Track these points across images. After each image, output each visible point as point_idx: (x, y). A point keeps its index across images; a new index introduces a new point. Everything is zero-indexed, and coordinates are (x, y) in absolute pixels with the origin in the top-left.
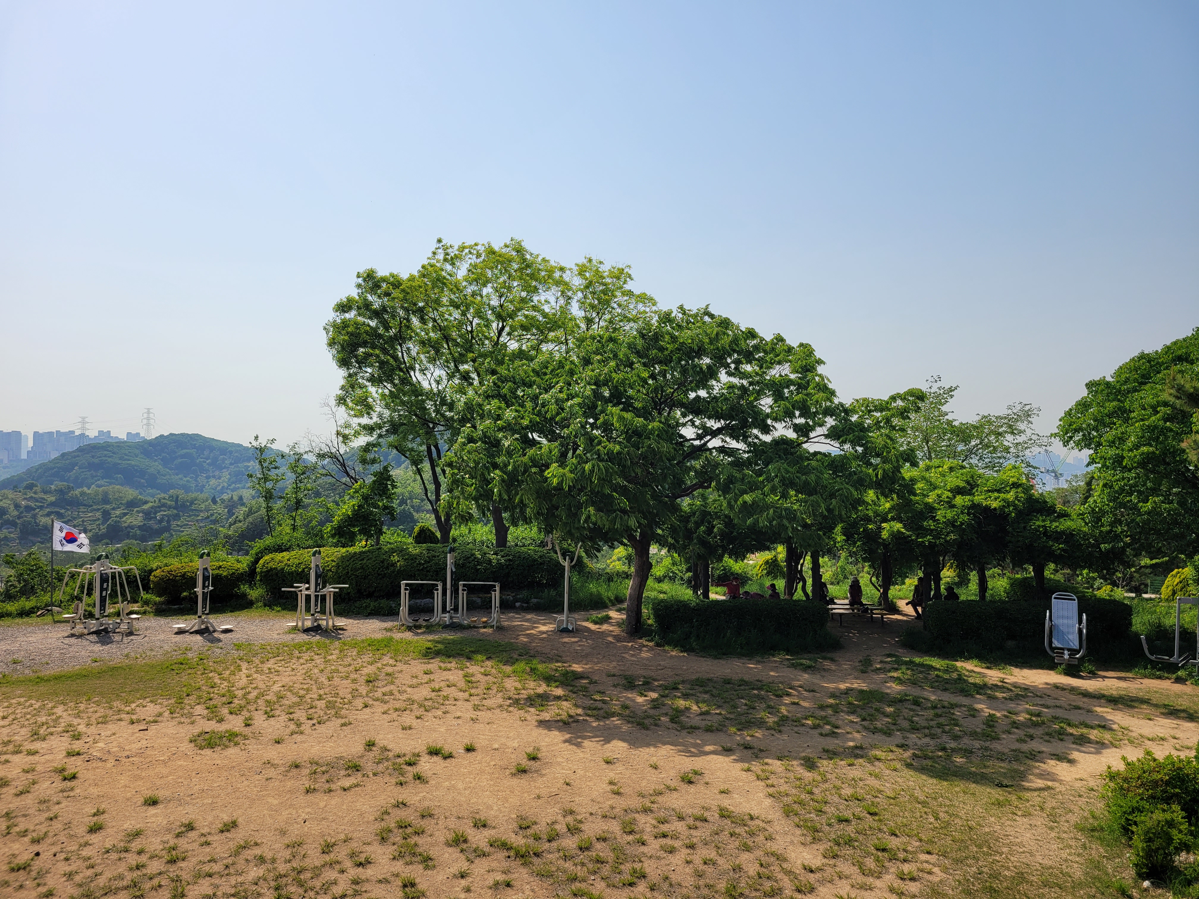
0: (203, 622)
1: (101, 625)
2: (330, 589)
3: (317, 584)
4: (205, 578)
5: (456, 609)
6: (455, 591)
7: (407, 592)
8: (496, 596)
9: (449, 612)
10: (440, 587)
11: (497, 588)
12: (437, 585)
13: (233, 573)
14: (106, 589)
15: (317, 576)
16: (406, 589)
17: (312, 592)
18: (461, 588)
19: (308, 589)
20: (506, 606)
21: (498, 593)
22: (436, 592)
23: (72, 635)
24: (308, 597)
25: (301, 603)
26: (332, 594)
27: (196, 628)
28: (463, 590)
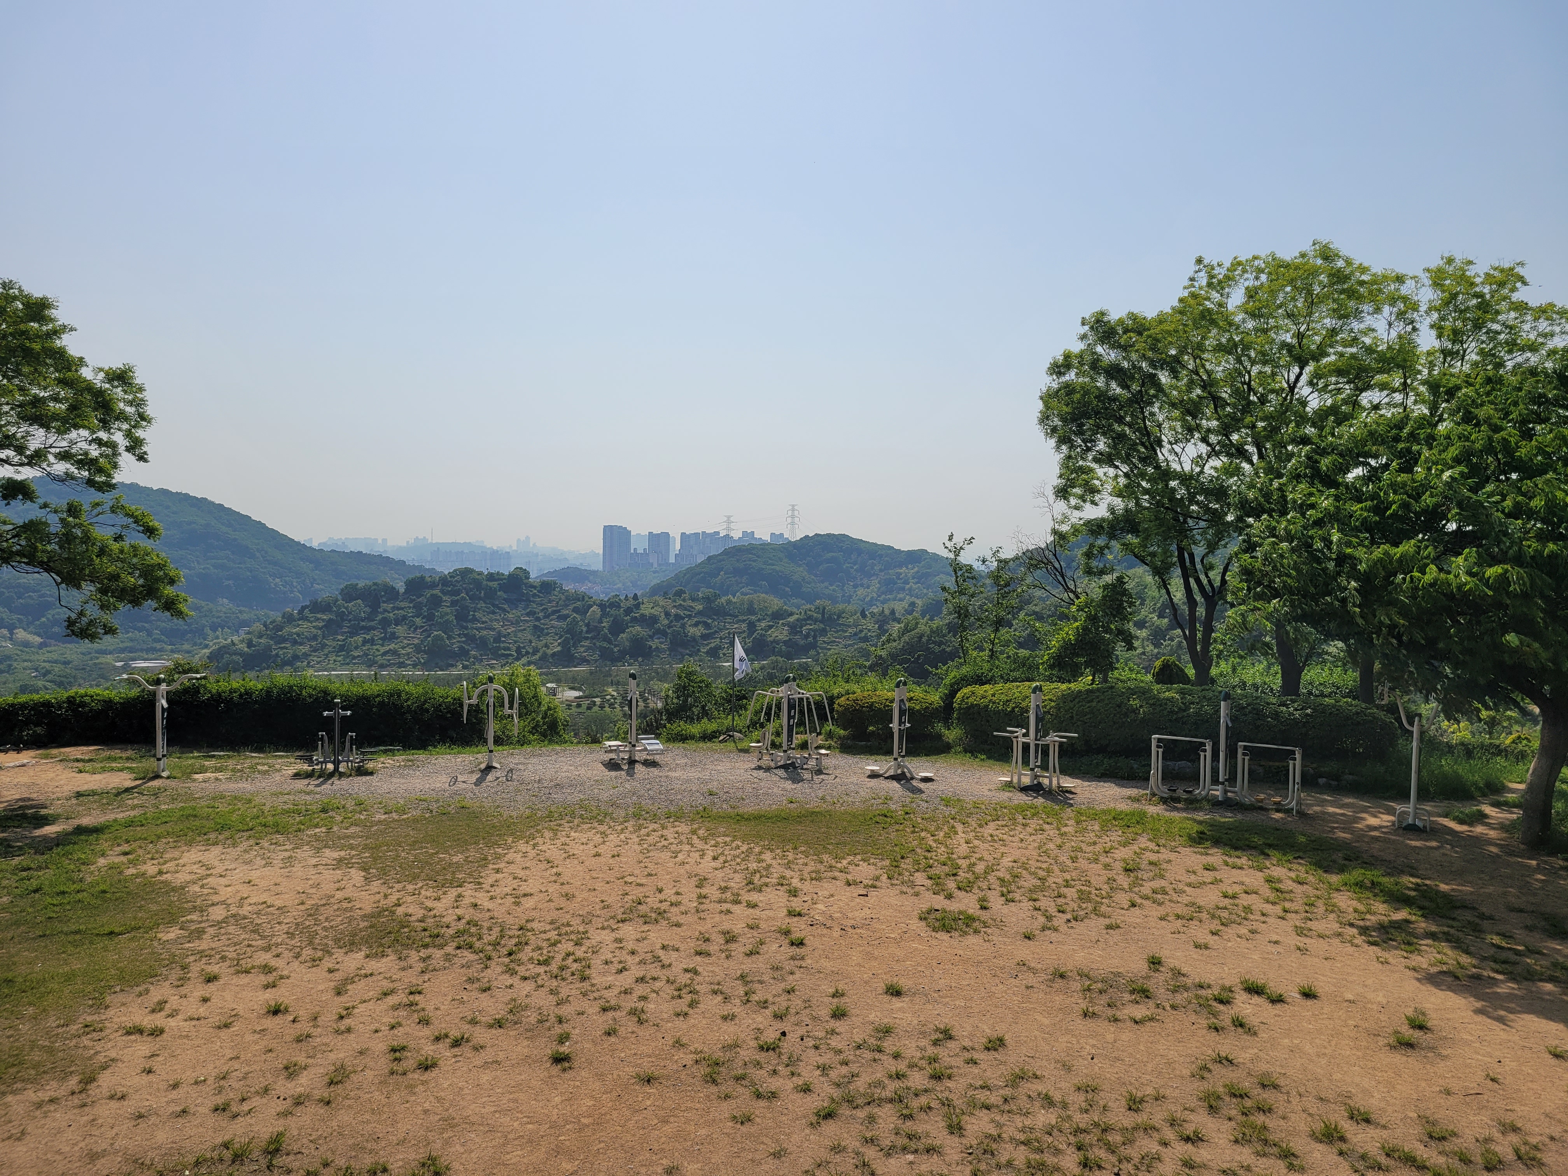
0: (899, 766)
1: (789, 758)
2: (1054, 738)
3: (1037, 731)
4: (902, 713)
5: (1232, 779)
6: (1232, 753)
7: (1161, 750)
8: (1296, 766)
9: (1223, 783)
10: (1208, 748)
11: (1298, 756)
12: (1204, 744)
13: (927, 708)
14: (794, 717)
15: (1038, 719)
16: (1158, 747)
17: (1031, 740)
18: (1240, 751)
19: (1024, 735)
20: (1309, 782)
21: (1298, 762)
22: (1202, 754)
23: (759, 768)
24: (1026, 747)
25: (1018, 752)
26: (1057, 745)
27: (891, 772)
28: (1244, 754)
